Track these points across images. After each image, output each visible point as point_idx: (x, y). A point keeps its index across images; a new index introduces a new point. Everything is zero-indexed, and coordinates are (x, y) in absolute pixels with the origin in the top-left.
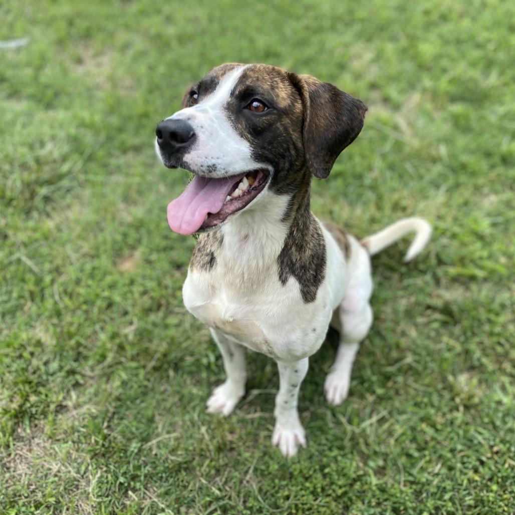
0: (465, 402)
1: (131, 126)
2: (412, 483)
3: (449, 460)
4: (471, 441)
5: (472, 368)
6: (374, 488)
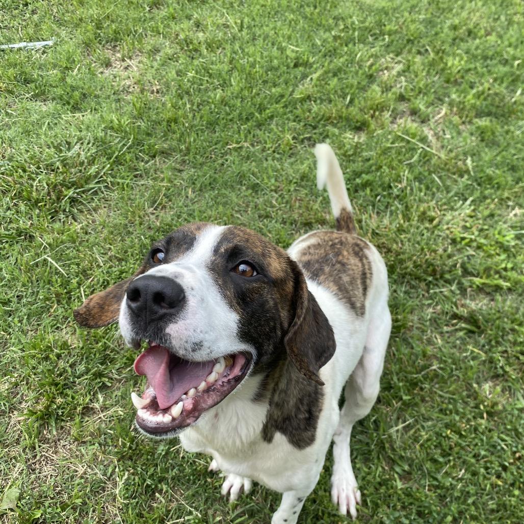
0: (488, 409)
2: (437, 487)
3: (472, 465)
4: (494, 447)
5: (496, 376)
6: (400, 492)
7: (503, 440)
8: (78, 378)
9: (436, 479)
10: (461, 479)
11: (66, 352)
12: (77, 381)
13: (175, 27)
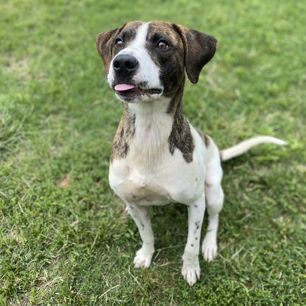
0: (286, 233)
1: (50, 99)
2: (268, 287)
3: (286, 269)
4: (295, 255)
5: (284, 213)
6: (248, 295)
7: (299, 250)
8: (28, 262)
9: (267, 282)
10: (281, 279)
11: (16, 246)
12: (28, 264)
13: (46, 39)
